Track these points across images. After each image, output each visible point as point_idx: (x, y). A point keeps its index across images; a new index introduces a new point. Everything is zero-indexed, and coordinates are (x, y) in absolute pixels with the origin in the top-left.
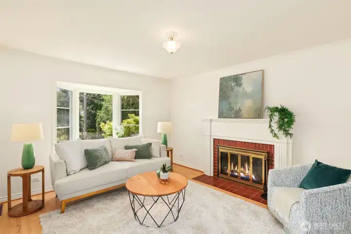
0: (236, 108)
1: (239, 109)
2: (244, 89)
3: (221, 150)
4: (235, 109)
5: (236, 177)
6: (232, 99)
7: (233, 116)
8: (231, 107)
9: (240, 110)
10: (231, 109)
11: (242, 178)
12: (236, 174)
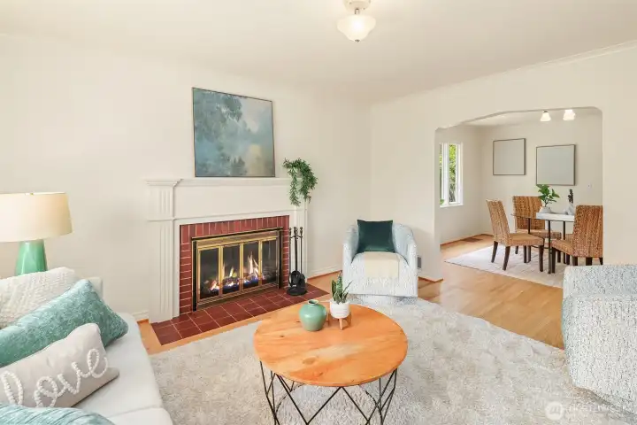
0: (234, 157)
1: (240, 160)
2: (245, 124)
3: (200, 248)
4: (232, 159)
5: (235, 288)
6: (223, 139)
7: (229, 173)
8: (223, 155)
9: (241, 163)
10: (225, 159)
11: (246, 286)
12: (232, 284)
